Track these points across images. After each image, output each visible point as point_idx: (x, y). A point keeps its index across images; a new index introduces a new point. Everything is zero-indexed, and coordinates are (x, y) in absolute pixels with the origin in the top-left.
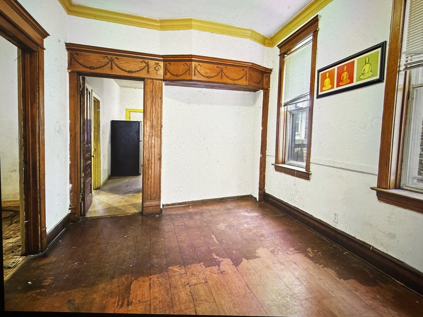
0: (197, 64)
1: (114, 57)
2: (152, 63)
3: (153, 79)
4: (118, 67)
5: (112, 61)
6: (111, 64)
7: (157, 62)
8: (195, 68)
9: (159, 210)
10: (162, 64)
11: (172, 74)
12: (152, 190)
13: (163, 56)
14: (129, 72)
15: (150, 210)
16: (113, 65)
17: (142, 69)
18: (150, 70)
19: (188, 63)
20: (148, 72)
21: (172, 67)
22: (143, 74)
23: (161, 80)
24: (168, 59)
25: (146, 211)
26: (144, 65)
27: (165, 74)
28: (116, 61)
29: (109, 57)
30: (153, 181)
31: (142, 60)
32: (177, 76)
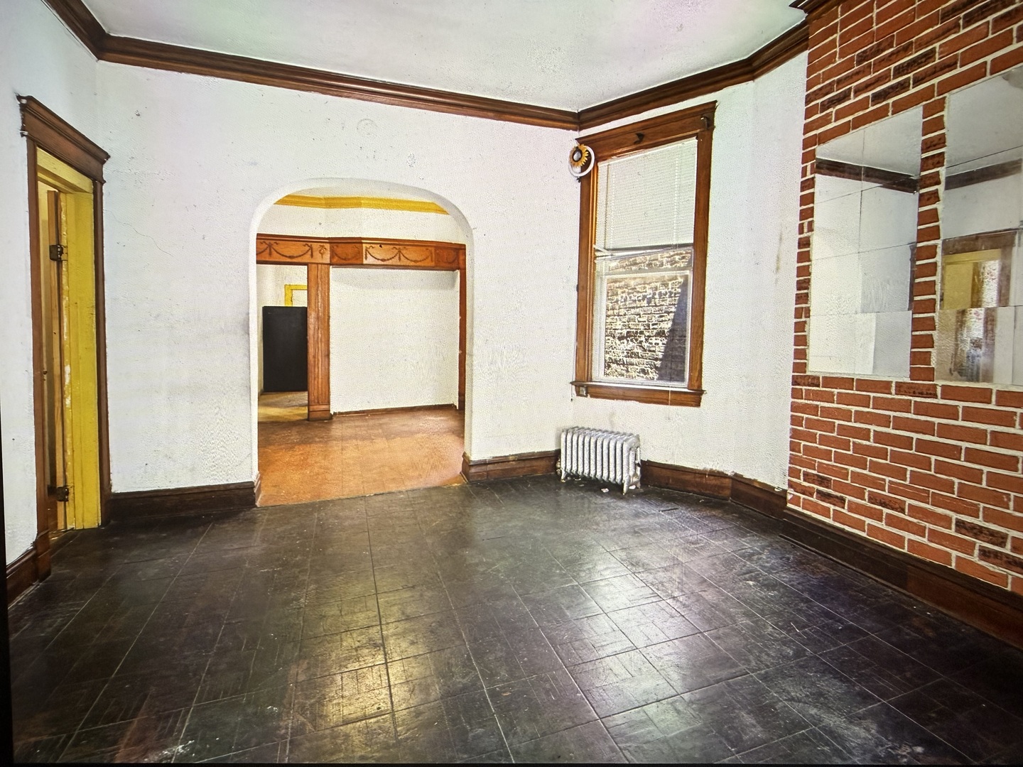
0: (368, 246)
1: (272, 242)
2: (315, 246)
3: (317, 264)
4: (278, 253)
5: (270, 246)
6: (270, 250)
7: (322, 244)
8: (366, 250)
9: (328, 416)
10: (327, 246)
11: (339, 257)
12: (320, 392)
13: (328, 239)
14: (290, 257)
15: (318, 415)
16: (272, 250)
17: (305, 254)
18: (314, 254)
19: (358, 245)
20: (312, 255)
21: (339, 250)
22: (307, 259)
23: (328, 264)
24: (334, 242)
25: (313, 415)
26: (307, 248)
27: (332, 257)
28: (275, 247)
29: (267, 242)
30: (320, 380)
31: (305, 243)
32: (345, 259)
